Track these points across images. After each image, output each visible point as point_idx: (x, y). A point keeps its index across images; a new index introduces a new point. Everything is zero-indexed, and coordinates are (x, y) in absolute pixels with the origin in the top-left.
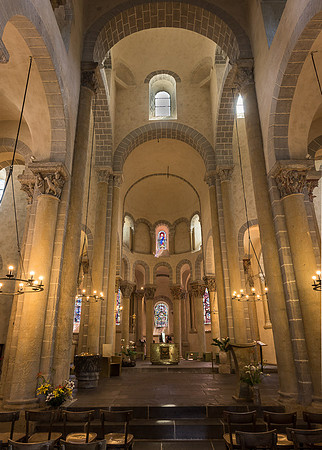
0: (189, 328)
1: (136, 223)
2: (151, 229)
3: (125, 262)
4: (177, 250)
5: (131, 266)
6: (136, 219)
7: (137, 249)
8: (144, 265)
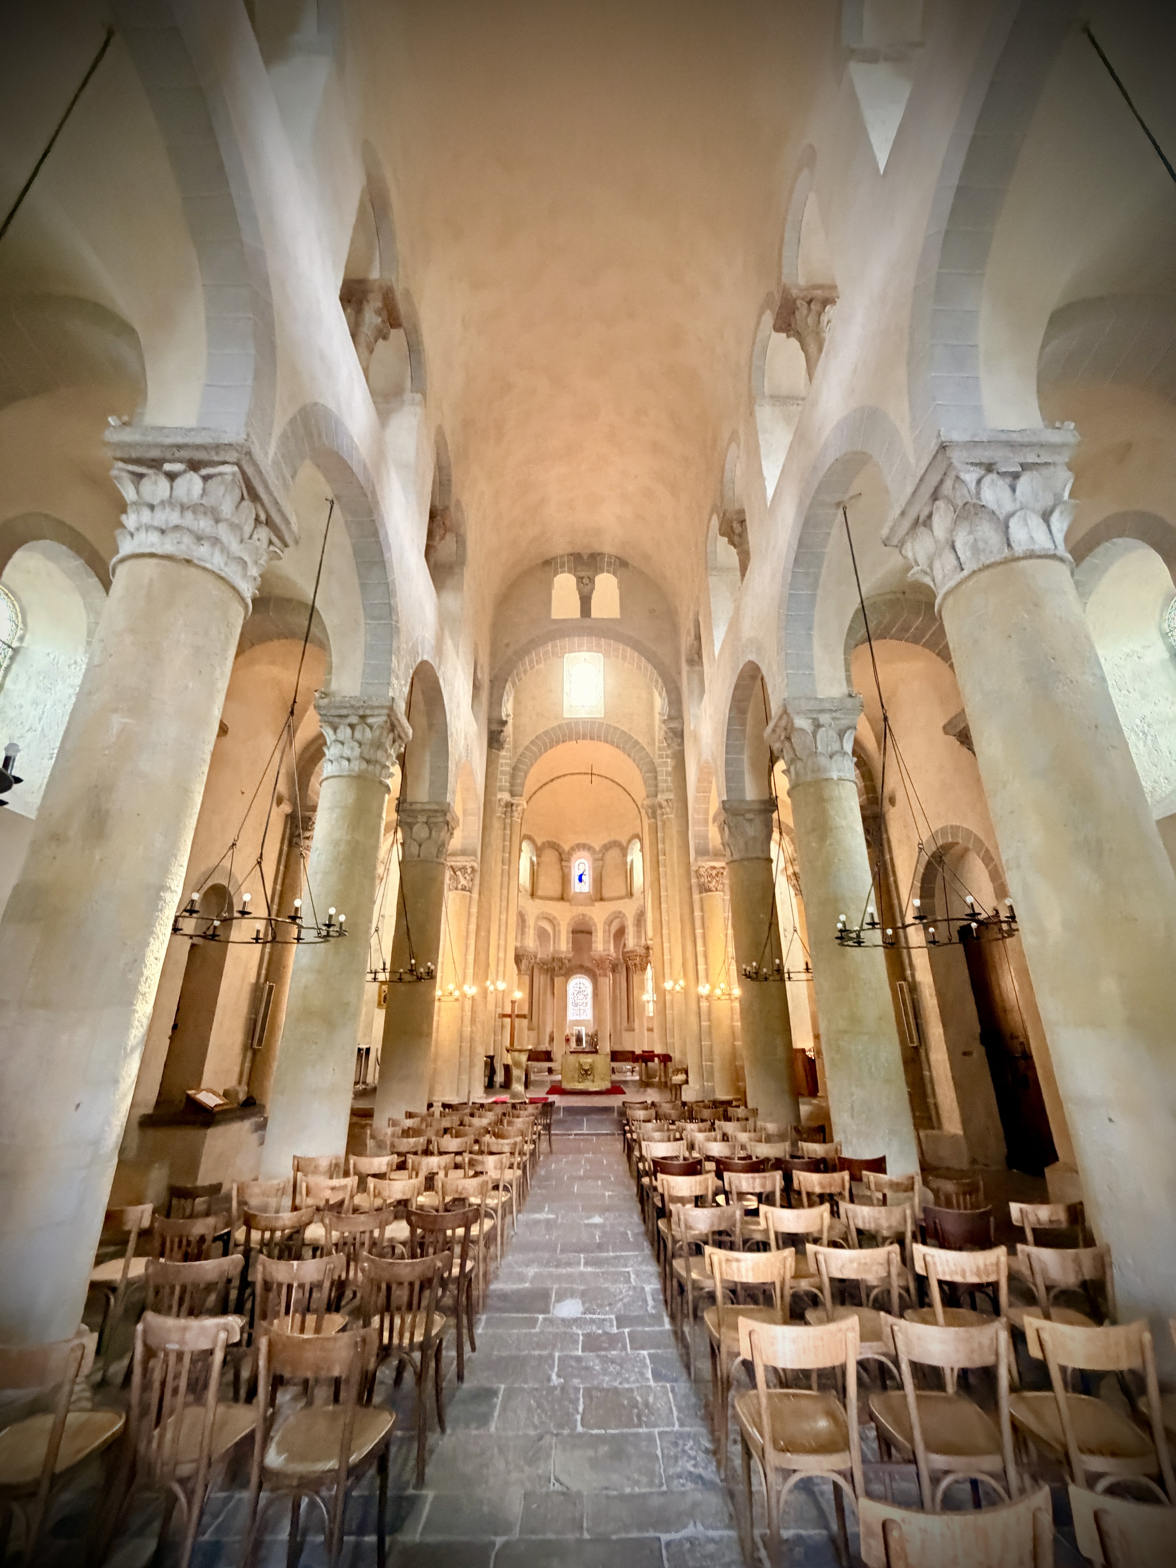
0: (625, 1024)
1: (539, 851)
2: (563, 858)
3: (522, 918)
4: (606, 894)
5: (531, 922)
6: (539, 844)
7: (540, 893)
8: (551, 920)
